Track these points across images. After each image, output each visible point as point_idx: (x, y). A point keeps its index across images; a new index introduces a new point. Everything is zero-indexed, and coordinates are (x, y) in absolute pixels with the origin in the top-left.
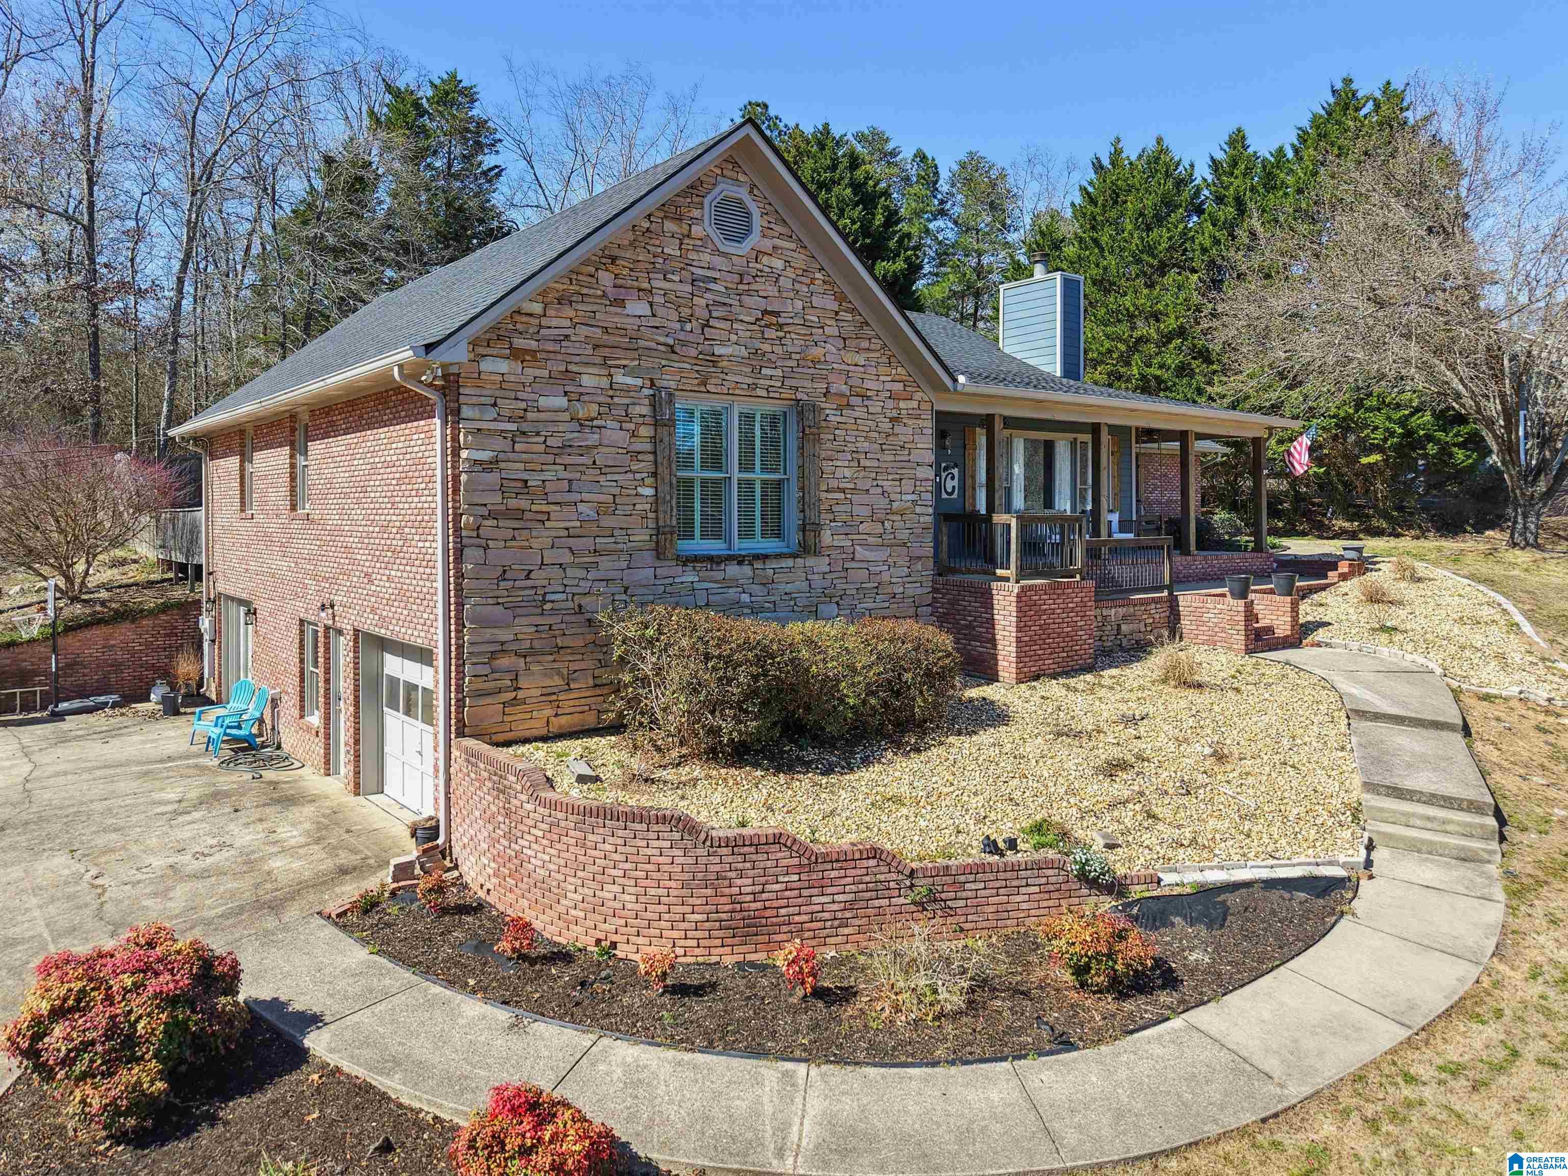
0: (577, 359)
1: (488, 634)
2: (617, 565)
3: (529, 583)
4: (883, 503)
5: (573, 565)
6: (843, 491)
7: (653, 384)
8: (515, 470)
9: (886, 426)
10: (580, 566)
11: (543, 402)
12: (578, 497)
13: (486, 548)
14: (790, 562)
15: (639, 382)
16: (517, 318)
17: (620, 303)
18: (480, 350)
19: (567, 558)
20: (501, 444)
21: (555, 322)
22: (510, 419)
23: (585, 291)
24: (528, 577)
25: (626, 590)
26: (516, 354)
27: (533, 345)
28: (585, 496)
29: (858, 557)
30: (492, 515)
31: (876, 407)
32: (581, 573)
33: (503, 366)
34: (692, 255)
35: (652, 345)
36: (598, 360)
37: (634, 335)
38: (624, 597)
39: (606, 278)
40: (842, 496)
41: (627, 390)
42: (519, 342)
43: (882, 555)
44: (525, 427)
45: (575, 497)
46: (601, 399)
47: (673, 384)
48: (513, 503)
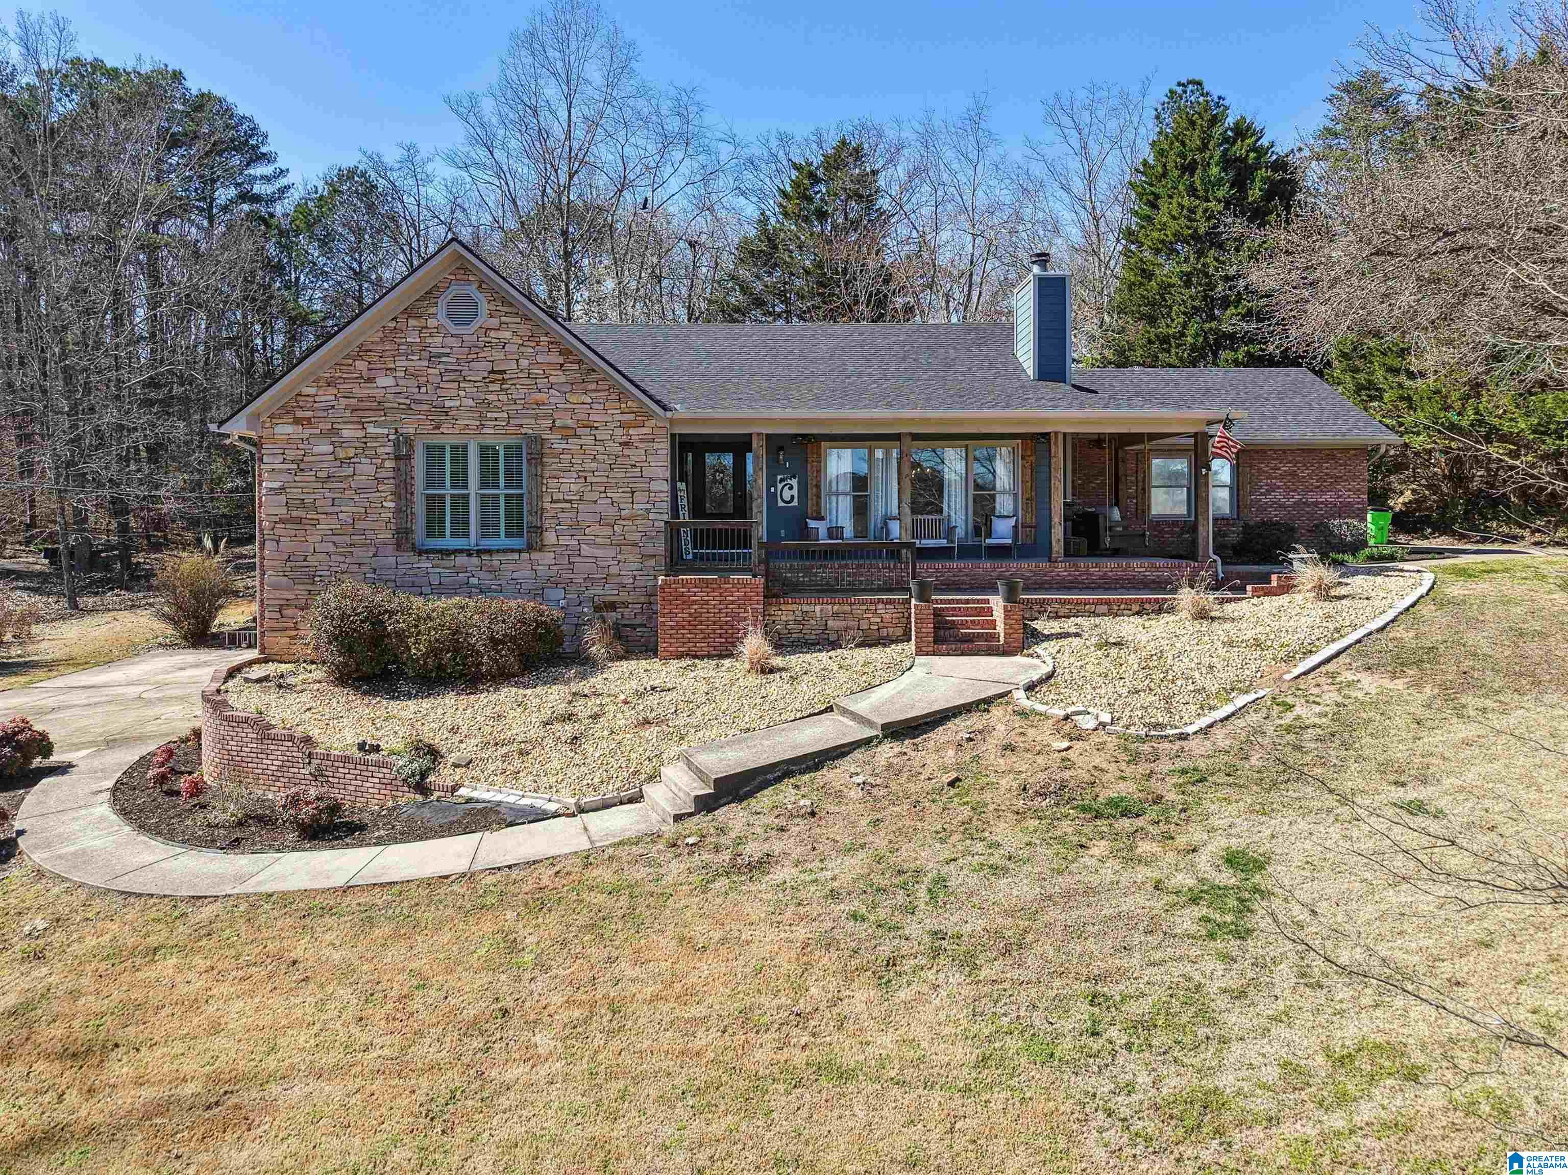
0: (340, 420)
1: (278, 594)
2: (366, 554)
3: (305, 563)
4: (612, 511)
5: (336, 553)
6: (570, 501)
7: (397, 432)
8: (295, 493)
9: (615, 449)
10: (341, 554)
11: (317, 449)
12: (339, 509)
13: (278, 542)
14: (516, 556)
15: (386, 431)
16: (299, 398)
17: (371, 380)
18: (274, 421)
19: (332, 549)
20: (285, 477)
21: (323, 398)
22: (293, 462)
23: (345, 376)
24: (305, 560)
25: (375, 570)
26: (297, 421)
27: (309, 414)
28: (343, 509)
29: (583, 553)
30: (281, 521)
31: (602, 435)
32: (342, 559)
33: (289, 429)
34: (429, 340)
35: (396, 405)
36: (356, 419)
37: (382, 399)
38: (372, 575)
39: (361, 365)
40: (568, 505)
41: (376, 437)
42: (300, 414)
43: (611, 552)
44: (302, 466)
45: (336, 509)
46: (357, 445)
47: (412, 431)
48: (294, 514)
